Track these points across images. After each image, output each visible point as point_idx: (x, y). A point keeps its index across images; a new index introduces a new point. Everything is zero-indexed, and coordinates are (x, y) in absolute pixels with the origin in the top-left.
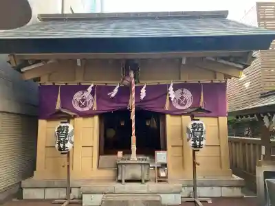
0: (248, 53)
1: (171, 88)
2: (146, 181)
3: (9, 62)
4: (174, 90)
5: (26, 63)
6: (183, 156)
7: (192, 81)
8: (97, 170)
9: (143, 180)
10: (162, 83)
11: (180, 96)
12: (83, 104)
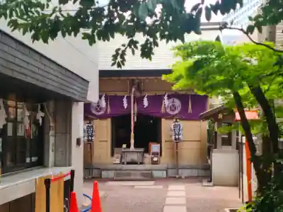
1: (166, 97)
4: (168, 99)
6: (173, 148)
7: (181, 93)
8: (111, 157)
9: (139, 163)
10: (159, 94)
11: (172, 103)
12: (98, 109)
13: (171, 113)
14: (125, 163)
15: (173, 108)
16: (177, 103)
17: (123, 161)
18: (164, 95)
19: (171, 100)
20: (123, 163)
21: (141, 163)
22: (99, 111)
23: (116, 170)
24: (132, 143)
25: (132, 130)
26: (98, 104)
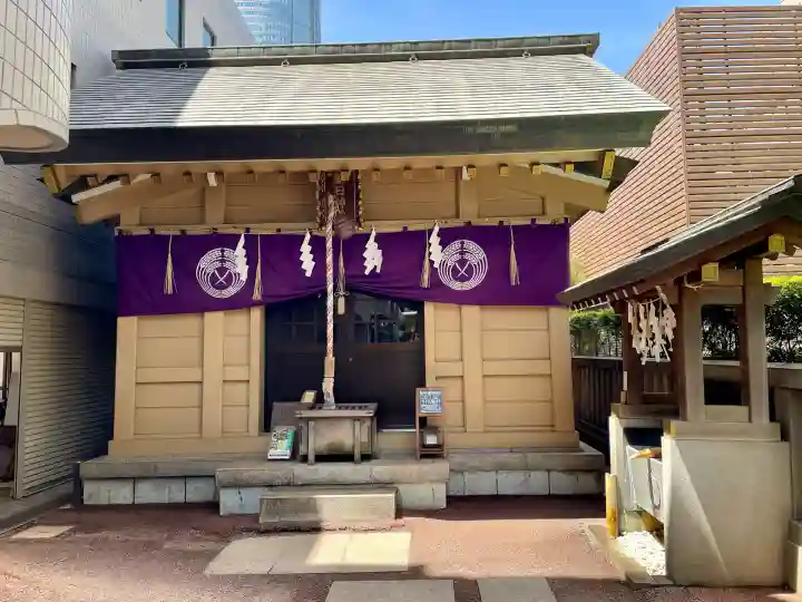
0: (604, 152)
1: (434, 240)
3: (42, 180)
4: (444, 244)
5: (82, 183)
6: (463, 401)
7: (487, 222)
8: (259, 435)
9: (357, 456)
10: (414, 226)
11: (458, 257)
12: (221, 280)
13: (457, 286)
14: (311, 457)
15: (462, 270)
16: (476, 254)
17: (302, 450)
18: (431, 232)
19: (456, 245)
20: (305, 459)
21: (366, 457)
22: (221, 287)
23: (270, 486)
24: (328, 385)
25: (330, 344)
26: (219, 265)
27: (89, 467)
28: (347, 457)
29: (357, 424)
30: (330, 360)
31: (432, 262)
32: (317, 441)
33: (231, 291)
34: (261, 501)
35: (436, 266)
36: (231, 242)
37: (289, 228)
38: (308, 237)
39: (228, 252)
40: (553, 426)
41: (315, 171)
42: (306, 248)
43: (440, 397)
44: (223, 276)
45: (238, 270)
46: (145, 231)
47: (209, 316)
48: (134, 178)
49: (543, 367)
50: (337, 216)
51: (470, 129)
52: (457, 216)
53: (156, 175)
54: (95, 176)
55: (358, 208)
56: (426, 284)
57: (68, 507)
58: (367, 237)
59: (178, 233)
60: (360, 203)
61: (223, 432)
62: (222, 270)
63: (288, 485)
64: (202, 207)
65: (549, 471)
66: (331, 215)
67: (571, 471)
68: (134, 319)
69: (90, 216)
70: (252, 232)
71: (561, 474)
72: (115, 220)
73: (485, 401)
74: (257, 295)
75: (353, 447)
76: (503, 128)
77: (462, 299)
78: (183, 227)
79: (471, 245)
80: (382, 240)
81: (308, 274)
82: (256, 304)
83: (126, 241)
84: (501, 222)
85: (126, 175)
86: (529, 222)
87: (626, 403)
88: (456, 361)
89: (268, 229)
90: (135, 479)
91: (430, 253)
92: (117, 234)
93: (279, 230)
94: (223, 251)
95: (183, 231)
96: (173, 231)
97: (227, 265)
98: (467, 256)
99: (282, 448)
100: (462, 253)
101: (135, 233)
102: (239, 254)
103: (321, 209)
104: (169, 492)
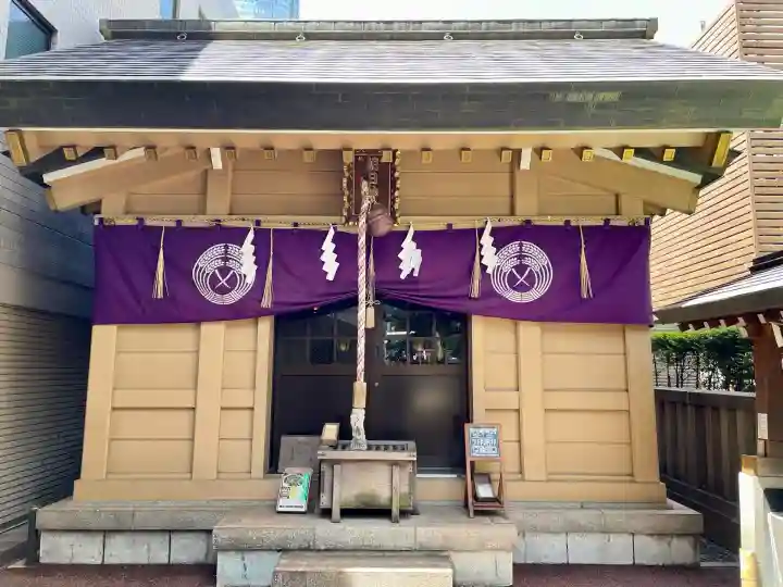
0: (718, 135)
2: (404, 513)
3: (7, 154)
5: (56, 159)
6: (519, 441)
7: (550, 221)
8: (264, 478)
9: (395, 511)
10: (460, 224)
11: (516, 262)
12: (223, 281)
13: (514, 297)
14: (336, 512)
15: (520, 277)
16: (538, 258)
18: (481, 231)
19: (513, 247)
22: (223, 291)
23: (283, 550)
24: (358, 418)
25: (361, 366)
26: (221, 263)
27: (47, 515)
28: (383, 513)
29: (396, 470)
30: (360, 386)
31: (484, 268)
32: (344, 490)
33: (234, 296)
34: (275, 574)
35: (489, 271)
36: (237, 236)
37: (308, 222)
38: (331, 233)
39: (233, 248)
40: (632, 475)
41: (350, 149)
42: (328, 246)
43: (495, 436)
44: (226, 277)
45: (243, 271)
46: (131, 221)
47: (206, 328)
48: (122, 153)
49: (619, 401)
50: (372, 207)
51: (559, 97)
52: (512, 213)
53: (150, 148)
54: (74, 147)
55: (393, 201)
56: (475, 293)
57: (20, 565)
58: (404, 235)
59: (173, 224)
60: (396, 194)
61: (218, 472)
62: (224, 270)
63: (307, 549)
64: (204, 192)
65: (633, 534)
66: (365, 205)
67: (660, 535)
68: (113, 328)
69: (66, 200)
70: (264, 226)
71: (649, 539)
72: (96, 207)
73: (547, 442)
74: (266, 302)
75: (391, 500)
76: (601, 96)
77: (518, 313)
78: (180, 217)
79: (531, 249)
80: (422, 239)
81: (330, 277)
82: (265, 313)
83: (108, 232)
84: (568, 222)
85: (113, 147)
86: (602, 223)
87: (766, 455)
88: (510, 390)
89: (284, 222)
90: (106, 532)
91: (481, 257)
92: (96, 223)
93: (296, 224)
94: (226, 247)
95: (179, 222)
96: (167, 222)
97: (230, 264)
98: (526, 262)
99: (296, 497)
100: (520, 257)
101: (119, 222)
102: (247, 252)
103: (349, 199)
104: (149, 550)
